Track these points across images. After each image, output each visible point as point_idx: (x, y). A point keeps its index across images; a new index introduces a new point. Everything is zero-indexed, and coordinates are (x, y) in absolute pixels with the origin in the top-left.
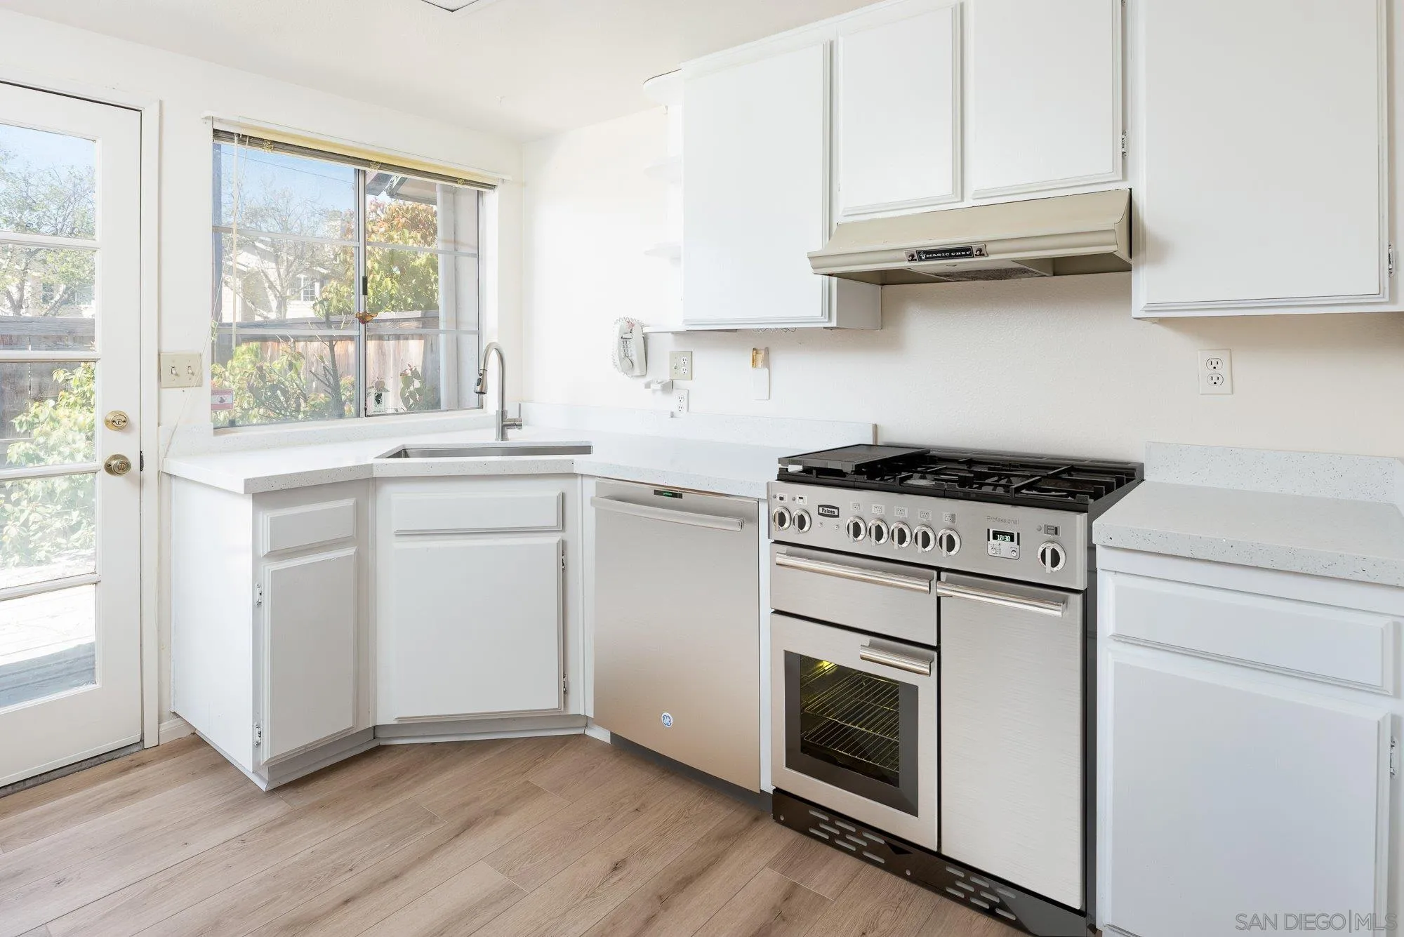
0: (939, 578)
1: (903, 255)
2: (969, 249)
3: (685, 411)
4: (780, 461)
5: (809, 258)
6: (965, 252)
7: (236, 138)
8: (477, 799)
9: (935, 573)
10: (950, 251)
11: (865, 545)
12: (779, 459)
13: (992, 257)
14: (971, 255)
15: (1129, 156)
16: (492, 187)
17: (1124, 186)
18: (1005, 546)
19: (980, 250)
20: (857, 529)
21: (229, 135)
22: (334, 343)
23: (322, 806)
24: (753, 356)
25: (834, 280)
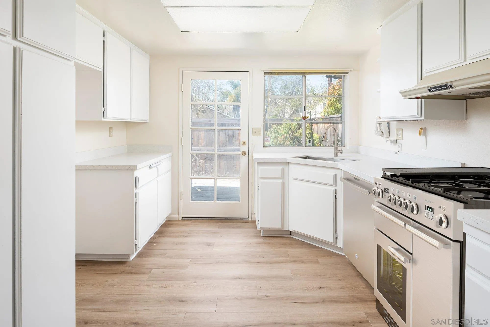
1: (427, 90)
2: (446, 85)
3: (400, 152)
4: (383, 169)
5: (401, 93)
6: (446, 87)
7: (269, 74)
8: (302, 257)
10: (441, 87)
12: (382, 169)
13: (457, 88)
14: (449, 88)
16: (347, 73)
18: (430, 213)
19: (451, 86)
21: (268, 73)
22: (312, 125)
23: (269, 243)
24: (420, 131)
25: (423, 100)
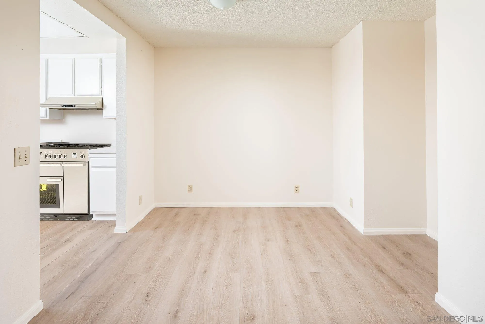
0: (63, 163)
1: (60, 105)
6: (72, 106)
9: (62, 162)
10: (69, 105)
11: (48, 159)
13: (77, 107)
14: (73, 106)
15: (102, 91)
17: (101, 96)
18: (75, 156)
19: (75, 106)
20: (46, 156)
